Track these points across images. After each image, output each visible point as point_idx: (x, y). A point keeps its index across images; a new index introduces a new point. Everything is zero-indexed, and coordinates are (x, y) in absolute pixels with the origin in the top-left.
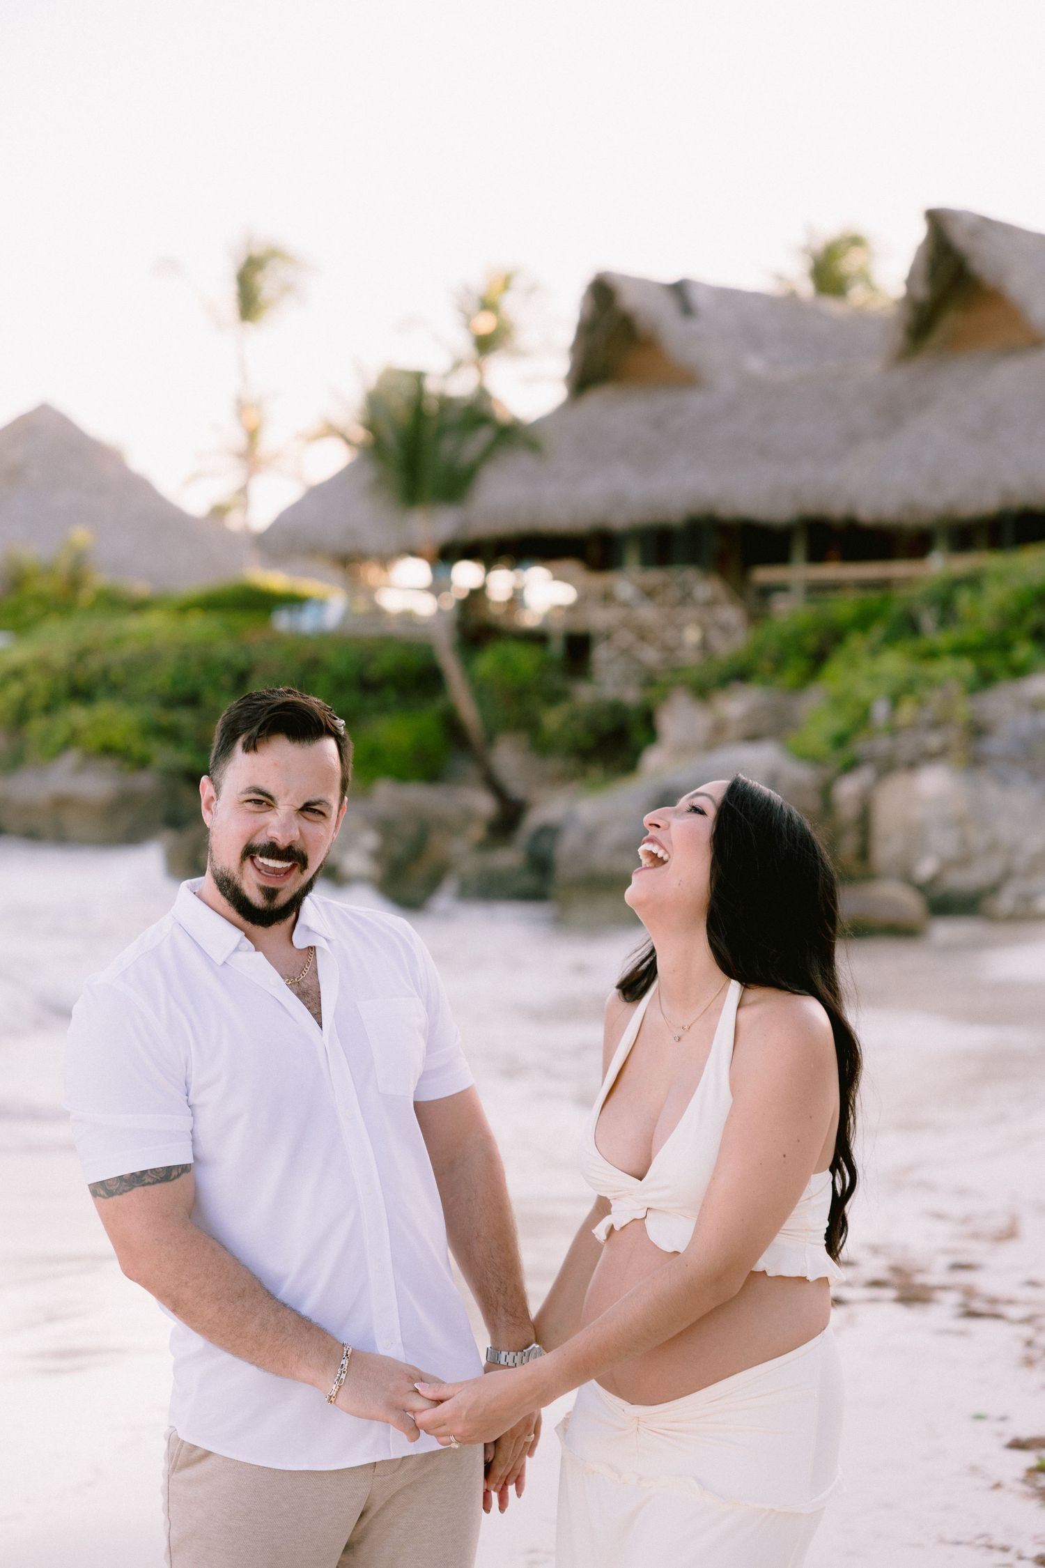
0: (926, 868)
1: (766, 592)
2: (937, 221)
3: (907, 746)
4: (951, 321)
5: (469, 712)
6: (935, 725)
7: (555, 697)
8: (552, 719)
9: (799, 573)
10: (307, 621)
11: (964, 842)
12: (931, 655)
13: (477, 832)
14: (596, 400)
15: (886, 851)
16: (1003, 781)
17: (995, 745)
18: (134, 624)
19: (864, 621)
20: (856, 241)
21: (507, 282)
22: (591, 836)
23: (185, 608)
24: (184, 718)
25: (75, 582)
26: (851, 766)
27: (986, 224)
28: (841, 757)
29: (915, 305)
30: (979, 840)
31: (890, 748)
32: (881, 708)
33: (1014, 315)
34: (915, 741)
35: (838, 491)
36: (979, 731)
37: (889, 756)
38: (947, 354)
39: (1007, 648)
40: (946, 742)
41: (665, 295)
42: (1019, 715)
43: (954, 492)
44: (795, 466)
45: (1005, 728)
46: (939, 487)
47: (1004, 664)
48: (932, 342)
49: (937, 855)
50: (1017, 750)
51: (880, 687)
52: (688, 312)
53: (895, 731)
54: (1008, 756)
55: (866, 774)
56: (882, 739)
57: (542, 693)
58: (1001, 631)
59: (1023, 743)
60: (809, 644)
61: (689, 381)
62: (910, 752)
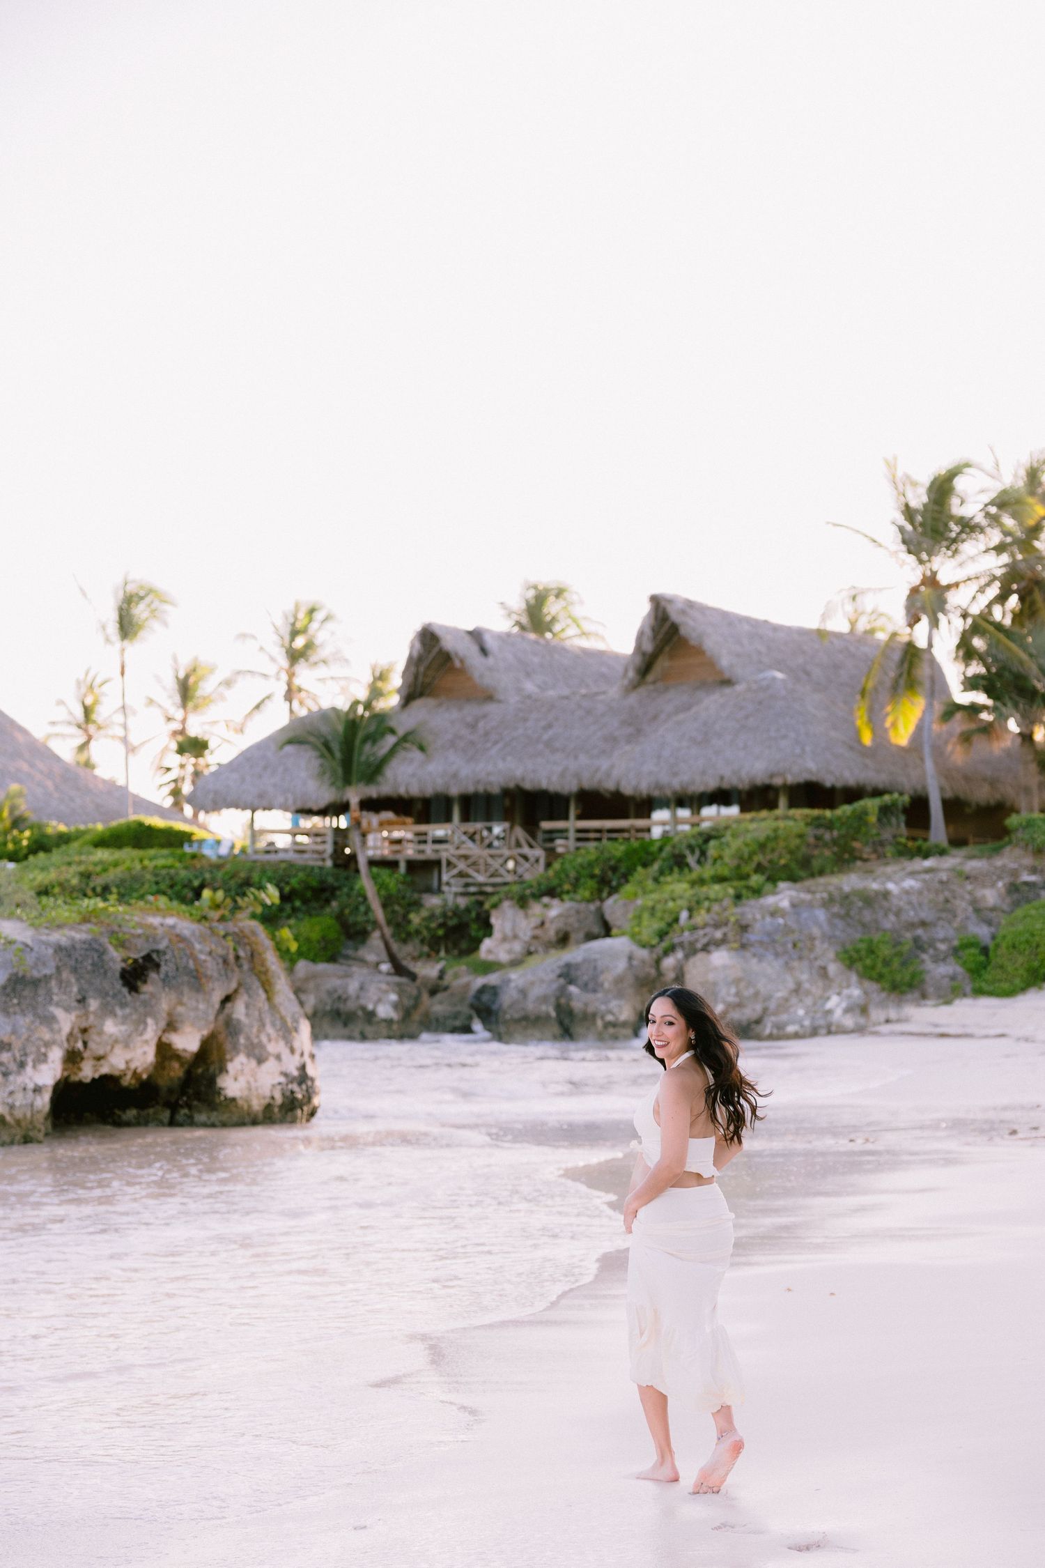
1: (551, 836)
2: (658, 604)
3: (701, 938)
4: (662, 664)
6: (717, 926)
7: (415, 905)
8: (415, 919)
9: (572, 824)
11: (737, 994)
12: (701, 882)
16: (761, 958)
17: (752, 937)
22: (523, 992)
25: (17, 824)
26: (667, 953)
27: (690, 604)
28: (665, 944)
29: (644, 654)
30: (748, 992)
31: (692, 939)
32: (684, 915)
33: (711, 664)
34: (705, 935)
35: (608, 775)
36: (744, 928)
37: (692, 944)
38: (660, 685)
39: (746, 877)
40: (725, 934)
41: (468, 638)
42: (763, 918)
43: (685, 778)
44: (576, 757)
45: (758, 926)
46: (675, 774)
47: (748, 888)
48: (650, 678)
49: (724, 1002)
50: (766, 939)
51: (679, 902)
52: (484, 651)
53: (694, 928)
54: (761, 943)
55: (680, 954)
56: (686, 934)
57: (402, 902)
58: (738, 867)
59: (769, 934)
60: (597, 871)
61: (489, 697)
62: (704, 941)
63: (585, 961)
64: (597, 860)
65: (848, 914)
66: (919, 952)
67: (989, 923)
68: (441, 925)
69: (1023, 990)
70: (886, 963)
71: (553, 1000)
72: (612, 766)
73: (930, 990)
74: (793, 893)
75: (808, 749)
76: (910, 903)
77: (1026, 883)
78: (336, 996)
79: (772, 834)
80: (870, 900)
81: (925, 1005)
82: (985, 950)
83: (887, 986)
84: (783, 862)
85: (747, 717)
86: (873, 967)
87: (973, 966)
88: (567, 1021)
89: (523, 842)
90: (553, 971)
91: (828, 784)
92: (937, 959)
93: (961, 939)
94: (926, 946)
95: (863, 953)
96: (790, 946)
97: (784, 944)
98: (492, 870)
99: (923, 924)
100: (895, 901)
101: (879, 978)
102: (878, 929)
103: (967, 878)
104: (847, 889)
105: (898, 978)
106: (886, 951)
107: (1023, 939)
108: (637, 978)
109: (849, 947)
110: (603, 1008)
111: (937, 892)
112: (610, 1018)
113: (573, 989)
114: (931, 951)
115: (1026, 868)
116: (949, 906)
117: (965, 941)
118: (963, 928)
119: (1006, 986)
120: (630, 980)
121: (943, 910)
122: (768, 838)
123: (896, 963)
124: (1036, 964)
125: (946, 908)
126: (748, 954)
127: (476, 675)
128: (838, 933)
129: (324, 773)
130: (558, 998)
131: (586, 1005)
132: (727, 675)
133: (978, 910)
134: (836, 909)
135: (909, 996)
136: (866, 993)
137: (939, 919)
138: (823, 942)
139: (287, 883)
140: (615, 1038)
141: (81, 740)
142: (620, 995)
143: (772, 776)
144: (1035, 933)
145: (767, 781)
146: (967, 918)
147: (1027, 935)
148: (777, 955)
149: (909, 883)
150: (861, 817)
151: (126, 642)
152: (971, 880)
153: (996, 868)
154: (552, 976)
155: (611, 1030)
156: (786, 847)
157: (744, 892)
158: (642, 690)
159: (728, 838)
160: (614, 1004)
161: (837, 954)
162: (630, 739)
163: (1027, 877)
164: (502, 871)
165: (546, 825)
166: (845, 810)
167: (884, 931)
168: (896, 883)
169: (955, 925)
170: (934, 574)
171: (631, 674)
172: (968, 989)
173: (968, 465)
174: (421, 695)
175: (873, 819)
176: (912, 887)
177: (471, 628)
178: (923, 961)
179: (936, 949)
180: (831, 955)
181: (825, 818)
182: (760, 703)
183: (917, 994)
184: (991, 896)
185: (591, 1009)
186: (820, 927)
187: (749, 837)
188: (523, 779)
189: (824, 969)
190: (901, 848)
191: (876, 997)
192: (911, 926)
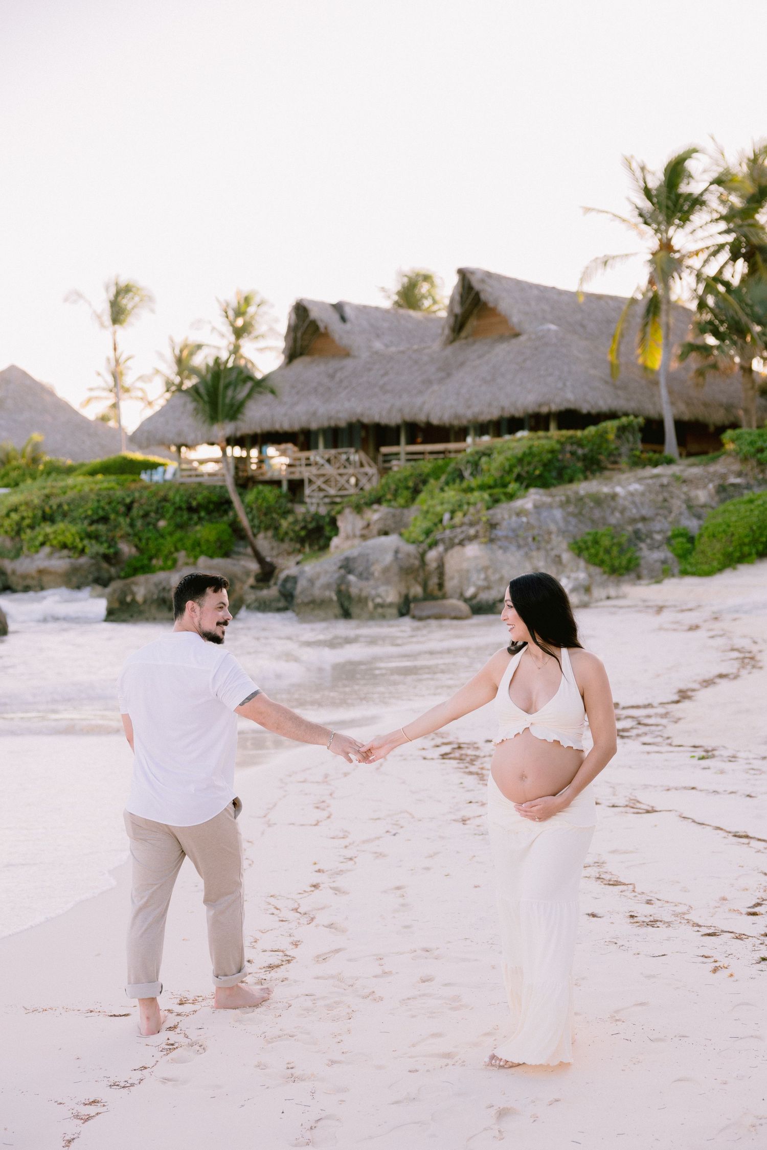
0: (470, 592)
1: (387, 458)
2: (463, 274)
3: (459, 534)
4: (472, 323)
5: (245, 521)
6: (472, 524)
7: (287, 513)
8: (284, 524)
9: (403, 448)
10: (157, 476)
11: (486, 579)
12: (470, 490)
13: (251, 581)
14: (299, 363)
15: (450, 584)
16: (505, 549)
17: (499, 533)
18: (70, 481)
19: (436, 473)
20: (427, 278)
21: (247, 300)
22: (312, 581)
23: (93, 473)
24: (101, 528)
25: (35, 460)
26: (431, 546)
27: (489, 275)
28: (429, 541)
29: (456, 316)
30: (494, 577)
31: (451, 535)
32: (447, 516)
33: (504, 320)
34: (462, 532)
35: (421, 409)
36: (493, 526)
37: (451, 539)
38: (470, 340)
39: (505, 486)
40: (477, 532)
41: (331, 310)
42: (510, 517)
43: (476, 409)
44: (400, 397)
45: (505, 524)
46: (469, 407)
47: (505, 494)
48: (463, 334)
49: (475, 585)
50: (511, 534)
51: (445, 506)
52: (343, 319)
53: (453, 527)
54: (506, 537)
55: (441, 548)
56: (448, 532)
57: (279, 511)
58: (502, 477)
59: (513, 530)
60: (411, 484)
61: (346, 353)
62: (461, 537)
63: (360, 555)
64: (411, 475)
65: (580, 513)
66: (638, 542)
67: (699, 517)
68: (303, 528)
69: (720, 570)
70: (608, 551)
71: (335, 587)
72: (424, 403)
73: (645, 572)
74: (537, 497)
75: (568, 384)
76: (634, 503)
77: (733, 485)
78: (161, 587)
79: (527, 451)
80: (598, 501)
81: (640, 585)
82: (691, 540)
83: (607, 569)
84: (537, 472)
85: (525, 360)
86: (596, 555)
87: (680, 552)
88: (346, 604)
89: (365, 462)
90: (335, 564)
91: (585, 411)
92: (651, 548)
93: (673, 531)
94: (644, 537)
95: (590, 544)
96: (530, 539)
97: (525, 539)
98: (339, 485)
99: (644, 519)
100: (621, 501)
101: (601, 563)
102: (604, 524)
103: (684, 481)
104: (582, 492)
105: (616, 563)
106: (606, 542)
107: (721, 529)
108: (401, 569)
109: (579, 539)
110: (373, 592)
111: (657, 493)
112: (378, 600)
113: (352, 578)
114: (648, 541)
115: (733, 472)
116: (666, 504)
117: (676, 532)
118: (677, 521)
119: (706, 568)
120: (395, 569)
121: (661, 508)
122: (524, 454)
123: (615, 551)
124: (731, 549)
125: (664, 506)
126: (495, 547)
127: (336, 337)
128: (571, 528)
129: (197, 414)
130: (339, 585)
131: (361, 590)
132: (517, 329)
133: (690, 505)
134: (571, 509)
135: (626, 578)
136: (590, 576)
137: (657, 514)
138: (558, 536)
139: (195, 499)
140: (383, 617)
141: (112, 401)
142: (387, 582)
143: (540, 405)
144: (731, 524)
145: (537, 410)
146: (681, 514)
147: (724, 527)
148: (519, 547)
149: (635, 487)
150: (602, 435)
151: (117, 326)
152: (687, 483)
153: (709, 473)
154: (335, 568)
155: (380, 610)
156: (540, 461)
157: (503, 497)
158: (457, 344)
159: (495, 455)
160: (382, 590)
161: (569, 545)
162: (441, 381)
163: (733, 480)
164: (347, 486)
165: (385, 450)
166: (591, 430)
167: (610, 525)
168: (623, 487)
169: (670, 519)
170: (669, 240)
171: (447, 331)
172: (676, 571)
173: (695, 151)
174: (301, 354)
175: (611, 436)
176: (636, 490)
177: (334, 302)
178: (641, 549)
179: (652, 539)
180: (564, 546)
181: (576, 437)
182: (536, 349)
183: (633, 575)
184: (702, 496)
185: (364, 594)
186: (556, 522)
187: (509, 454)
188: (362, 415)
189: (559, 557)
190: (636, 459)
191: (598, 578)
192: (633, 521)
